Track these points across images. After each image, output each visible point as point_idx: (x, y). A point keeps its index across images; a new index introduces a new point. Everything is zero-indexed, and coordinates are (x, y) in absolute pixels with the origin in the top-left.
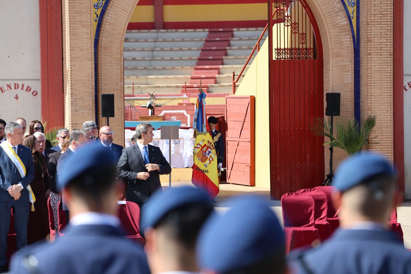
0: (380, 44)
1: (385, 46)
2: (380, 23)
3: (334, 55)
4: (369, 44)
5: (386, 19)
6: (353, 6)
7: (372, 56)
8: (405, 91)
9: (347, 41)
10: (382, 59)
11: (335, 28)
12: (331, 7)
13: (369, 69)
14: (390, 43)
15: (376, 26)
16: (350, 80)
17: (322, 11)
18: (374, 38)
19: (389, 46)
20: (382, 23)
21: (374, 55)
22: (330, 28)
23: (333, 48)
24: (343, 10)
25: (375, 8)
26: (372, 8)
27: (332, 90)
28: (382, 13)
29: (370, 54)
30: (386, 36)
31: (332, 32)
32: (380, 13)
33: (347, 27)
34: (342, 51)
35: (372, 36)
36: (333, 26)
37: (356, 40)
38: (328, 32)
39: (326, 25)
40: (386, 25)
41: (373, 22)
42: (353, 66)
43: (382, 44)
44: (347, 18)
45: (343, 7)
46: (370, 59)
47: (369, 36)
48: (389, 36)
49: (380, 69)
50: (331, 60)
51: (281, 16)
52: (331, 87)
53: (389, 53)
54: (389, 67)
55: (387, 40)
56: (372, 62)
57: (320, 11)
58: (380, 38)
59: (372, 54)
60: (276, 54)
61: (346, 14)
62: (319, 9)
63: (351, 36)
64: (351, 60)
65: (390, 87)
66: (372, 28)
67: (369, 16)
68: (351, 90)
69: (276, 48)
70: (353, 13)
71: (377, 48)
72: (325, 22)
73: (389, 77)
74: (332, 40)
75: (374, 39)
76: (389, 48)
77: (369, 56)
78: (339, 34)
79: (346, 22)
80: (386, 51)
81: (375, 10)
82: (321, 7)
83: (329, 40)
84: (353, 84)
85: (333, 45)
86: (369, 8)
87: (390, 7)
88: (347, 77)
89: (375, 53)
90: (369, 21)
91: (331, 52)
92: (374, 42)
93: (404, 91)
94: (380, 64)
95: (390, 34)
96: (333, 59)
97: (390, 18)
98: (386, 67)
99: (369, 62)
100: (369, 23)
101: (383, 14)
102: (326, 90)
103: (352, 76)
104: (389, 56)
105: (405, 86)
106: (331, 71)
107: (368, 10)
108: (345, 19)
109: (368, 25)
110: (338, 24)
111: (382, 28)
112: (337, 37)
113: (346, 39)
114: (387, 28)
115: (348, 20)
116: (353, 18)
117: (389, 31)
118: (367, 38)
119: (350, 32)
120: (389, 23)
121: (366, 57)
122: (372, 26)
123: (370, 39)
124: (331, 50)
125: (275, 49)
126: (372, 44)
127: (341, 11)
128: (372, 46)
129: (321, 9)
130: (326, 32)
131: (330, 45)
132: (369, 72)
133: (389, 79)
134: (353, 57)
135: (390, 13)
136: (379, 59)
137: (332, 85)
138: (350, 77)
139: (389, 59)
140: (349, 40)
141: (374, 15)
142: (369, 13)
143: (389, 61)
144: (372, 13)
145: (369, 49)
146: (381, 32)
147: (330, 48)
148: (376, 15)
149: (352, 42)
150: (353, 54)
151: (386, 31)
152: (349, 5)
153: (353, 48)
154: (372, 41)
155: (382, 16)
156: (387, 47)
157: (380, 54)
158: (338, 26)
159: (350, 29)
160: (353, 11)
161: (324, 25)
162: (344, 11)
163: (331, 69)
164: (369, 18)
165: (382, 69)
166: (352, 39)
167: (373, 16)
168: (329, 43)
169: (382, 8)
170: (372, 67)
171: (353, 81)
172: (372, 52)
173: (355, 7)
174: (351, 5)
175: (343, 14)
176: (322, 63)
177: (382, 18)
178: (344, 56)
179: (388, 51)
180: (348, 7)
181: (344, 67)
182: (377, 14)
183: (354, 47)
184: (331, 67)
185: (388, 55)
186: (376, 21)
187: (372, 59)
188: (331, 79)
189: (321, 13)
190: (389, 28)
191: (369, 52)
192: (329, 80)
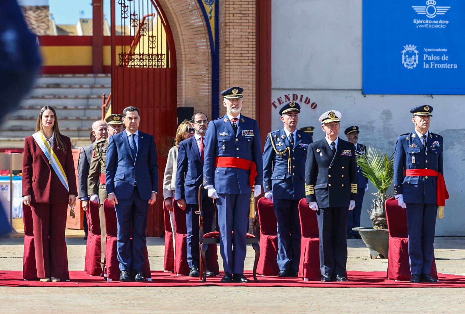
0: (240, 49)
1: (246, 52)
2: (240, 24)
3: (187, 62)
4: (227, 49)
5: (246, 20)
6: (211, 5)
7: (231, 64)
8: (275, 108)
9: (203, 46)
10: (243, 67)
11: (189, 29)
12: (184, 5)
13: (227, 79)
14: (252, 49)
15: (235, 27)
16: (207, 92)
17: (173, 9)
18: (233, 41)
19: (251, 52)
20: (243, 24)
21: (233, 62)
22: (182, 30)
23: (186, 53)
24: (198, 9)
25: (234, 6)
26: (231, 6)
27: (186, 104)
28: (243, 12)
29: (229, 61)
30: (247, 40)
31: (185, 35)
32: (240, 12)
33: (203, 29)
34: (197, 57)
35: (231, 40)
36: (186, 26)
37: (214, 44)
38: (180, 34)
39: (178, 26)
40: (247, 27)
41: (231, 22)
42: (210, 76)
43: (242, 49)
44: (203, 17)
45: (198, 5)
46: (228, 66)
47: (227, 40)
48: (251, 40)
49: (240, 79)
50: (184, 68)
51: (126, 14)
52: (184, 100)
53: (251, 61)
54: (251, 77)
55: (249, 44)
56: (231, 70)
57: (171, 8)
58: (240, 43)
59: (231, 61)
60: (120, 60)
61: (201, 13)
62: (169, 6)
63: (208, 40)
64: (208, 68)
65: (251, 100)
66: (231, 30)
67: (227, 15)
68: (207, 105)
69: (121, 53)
70: (210, 13)
71: (237, 54)
72: (177, 23)
73: (251, 88)
74: (186, 44)
75: (233, 43)
76: (251, 55)
77: (227, 64)
78: (193, 37)
79: (202, 23)
80: (247, 58)
81: (234, 9)
82: (172, 4)
83: (182, 43)
84: (210, 97)
85: (186, 50)
86: (227, 6)
87: (251, 6)
88: (204, 89)
89: (235, 60)
90: (227, 21)
91: (184, 59)
92: (233, 47)
93: (273, 107)
94: (240, 74)
95: (253, 38)
96: (187, 67)
97: (251, 18)
98: (247, 77)
99: (228, 70)
100: (228, 24)
101: (243, 14)
102: (180, 105)
103: (210, 88)
104: (251, 64)
105: (274, 102)
106: (184, 82)
107: (227, 9)
108: (201, 20)
109: (226, 26)
110: (193, 25)
111: (243, 30)
112: (192, 40)
113: (202, 43)
114: (249, 31)
115: (204, 21)
116: (211, 18)
117: (251, 34)
118: (226, 41)
119: (207, 35)
120: (251, 24)
121: (224, 64)
122: (231, 27)
123: (228, 43)
124: (183, 56)
125: (119, 54)
126: (231, 49)
127: (196, 9)
128: (231, 52)
129: (171, 6)
130: (178, 34)
131: (183, 50)
132: (227, 82)
133: (251, 91)
134: (210, 65)
135: (251, 12)
136: (240, 67)
137: (185, 98)
138: (206, 89)
139: (251, 67)
140: (205, 44)
141: (233, 14)
142: (227, 12)
143: (251, 70)
144: (230, 12)
145: (227, 55)
146: (241, 36)
147: (183, 53)
148: (235, 15)
149: (209, 47)
150: (210, 62)
151: (247, 34)
152: (206, 3)
153: (210, 54)
154: (231, 46)
155: (242, 15)
156: (248, 53)
157: (240, 61)
158: (191, 27)
159: (206, 31)
160: (211, 10)
161: (176, 26)
162: (200, 10)
163: (184, 78)
164: (227, 18)
165: (243, 79)
166: (209, 44)
167: (231, 15)
168: (182, 47)
169: (242, 6)
170: (231, 76)
171: (210, 94)
172: (231, 58)
173: (213, 6)
174: (209, 3)
175: (198, 13)
176: (176, 72)
177: (242, 18)
178: (200, 63)
179: (250, 58)
180: (205, 5)
181: (200, 77)
182: (237, 14)
183: (212, 53)
184: (184, 76)
185: (250, 62)
186: (235, 21)
187: (231, 67)
188: (184, 91)
189: (172, 11)
190: (251, 31)
191: (227, 58)
192: (182, 92)
